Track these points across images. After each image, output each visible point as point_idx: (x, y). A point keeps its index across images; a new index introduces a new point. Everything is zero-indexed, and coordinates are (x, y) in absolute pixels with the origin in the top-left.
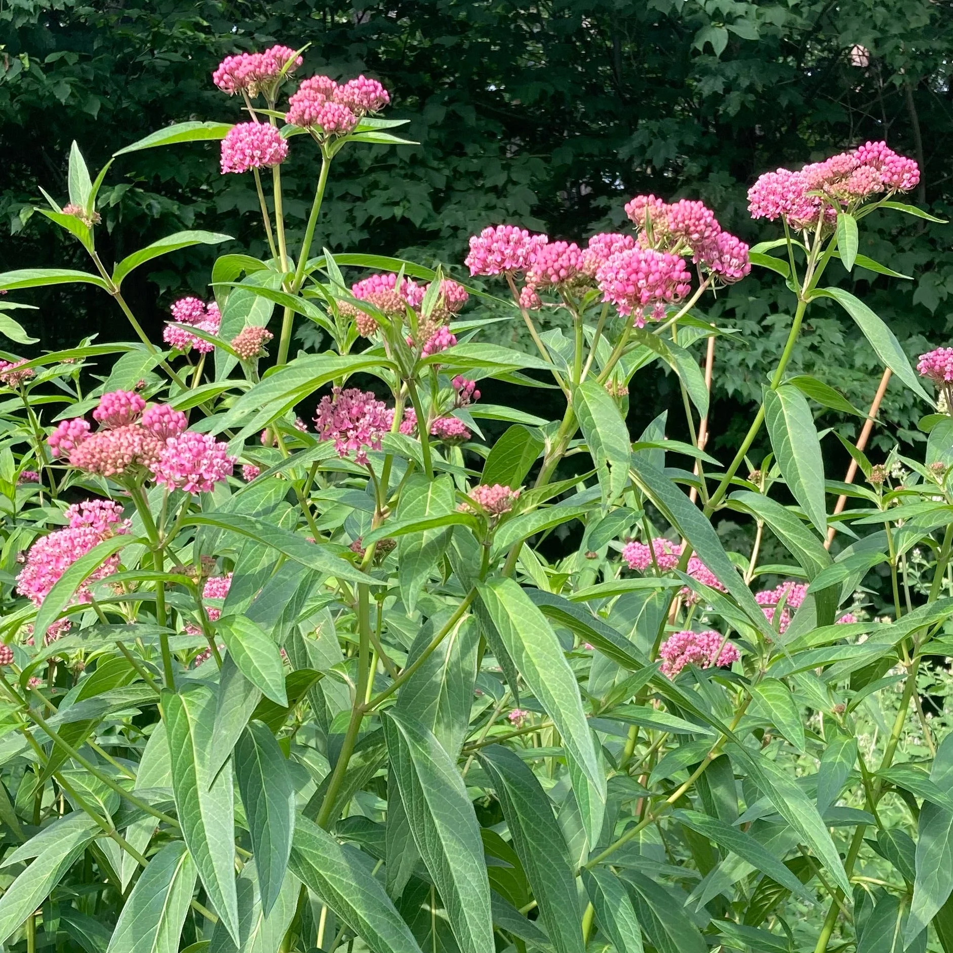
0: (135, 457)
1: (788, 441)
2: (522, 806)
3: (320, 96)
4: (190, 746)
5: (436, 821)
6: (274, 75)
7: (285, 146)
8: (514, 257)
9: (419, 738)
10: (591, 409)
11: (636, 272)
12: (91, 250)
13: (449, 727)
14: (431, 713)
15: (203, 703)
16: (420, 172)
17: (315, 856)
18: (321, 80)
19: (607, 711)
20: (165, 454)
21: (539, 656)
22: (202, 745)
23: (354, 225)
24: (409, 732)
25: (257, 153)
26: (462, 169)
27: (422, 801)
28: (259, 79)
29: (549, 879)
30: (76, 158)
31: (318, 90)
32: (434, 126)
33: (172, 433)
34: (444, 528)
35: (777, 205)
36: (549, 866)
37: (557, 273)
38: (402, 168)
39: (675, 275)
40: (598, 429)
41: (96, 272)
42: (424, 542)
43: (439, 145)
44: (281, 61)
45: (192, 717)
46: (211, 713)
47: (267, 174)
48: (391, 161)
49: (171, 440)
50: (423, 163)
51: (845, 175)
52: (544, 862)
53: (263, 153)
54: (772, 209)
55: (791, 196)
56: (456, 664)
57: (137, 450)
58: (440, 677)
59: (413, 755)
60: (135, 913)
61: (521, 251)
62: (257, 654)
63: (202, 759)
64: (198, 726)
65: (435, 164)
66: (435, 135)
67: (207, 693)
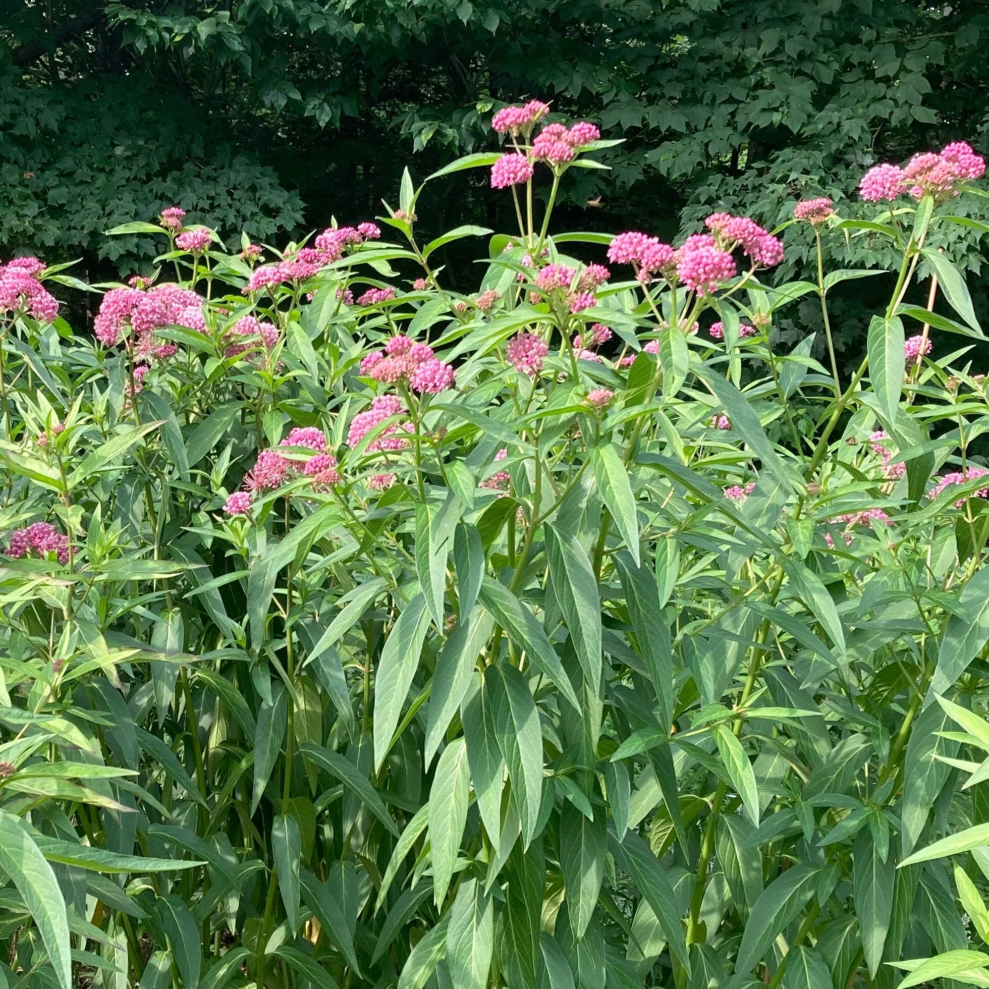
0: (403, 373)
1: (883, 358)
2: (639, 588)
3: (553, 138)
4: (428, 531)
5: (573, 588)
6: (529, 120)
7: (531, 169)
8: (635, 252)
9: (567, 539)
10: (672, 344)
11: (699, 264)
12: (410, 238)
13: (586, 533)
14: (576, 525)
15: (438, 510)
16: (807, 68)
17: (502, 605)
18: (556, 127)
19: (686, 529)
20: (417, 372)
21: (617, 487)
22: (434, 532)
23: (735, 129)
24: (562, 536)
25: (512, 176)
26: (855, 61)
27: (565, 574)
28: (520, 125)
29: (652, 633)
30: (407, 178)
31: (553, 134)
32: (829, 16)
33: (424, 360)
34: (573, 413)
35: (877, 191)
36: (654, 626)
37: (654, 263)
38: (789, 64)
39: (723, 265)
40: (673, 357)
41: (412, 250)
42: (560, 421)
43: (831, 35)
44: (533, 112)
45: (431, 516)
46: (440, 516)
47: (521, 187)
48: (779, 58)
49: (422, 364)
50: (811, 58)
51: (930, 169)
52: (650, 623)
53: (516, 174)
54: (874, 194)
55: (888, 185)
56: (593, 496)
57: (404, 369)
58: (583, 505)
59: (562, 549)
60: (401, 627)
61: (639, 249)
62: (463, 481)
63: (433, 539)
64: (434, 521)
65: (824, 57)
66: (827, 26)
67: (441, 504)
